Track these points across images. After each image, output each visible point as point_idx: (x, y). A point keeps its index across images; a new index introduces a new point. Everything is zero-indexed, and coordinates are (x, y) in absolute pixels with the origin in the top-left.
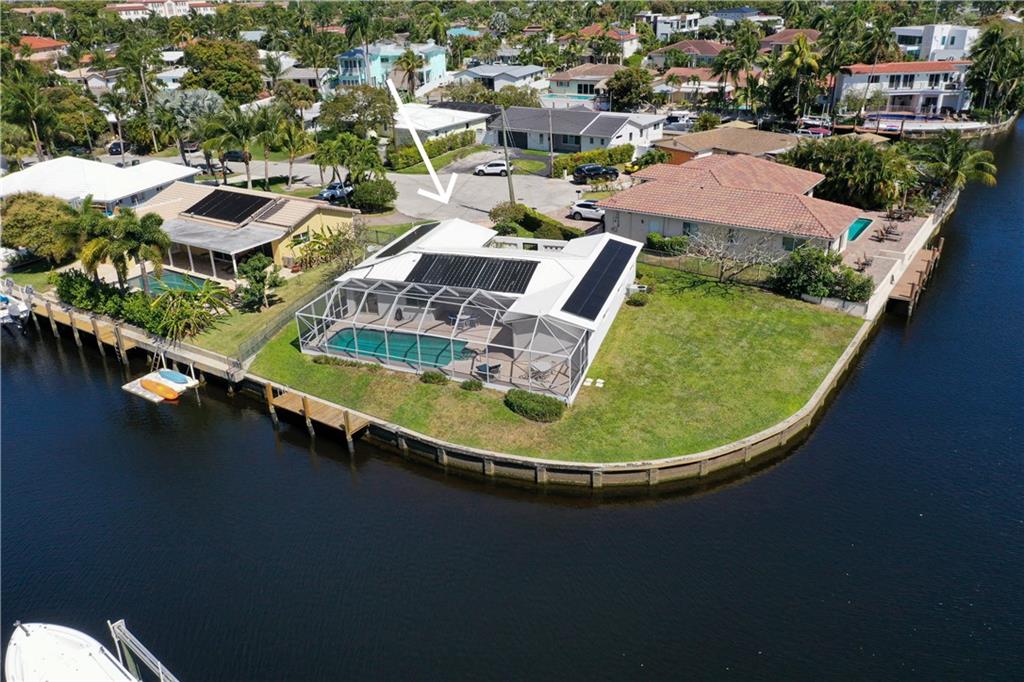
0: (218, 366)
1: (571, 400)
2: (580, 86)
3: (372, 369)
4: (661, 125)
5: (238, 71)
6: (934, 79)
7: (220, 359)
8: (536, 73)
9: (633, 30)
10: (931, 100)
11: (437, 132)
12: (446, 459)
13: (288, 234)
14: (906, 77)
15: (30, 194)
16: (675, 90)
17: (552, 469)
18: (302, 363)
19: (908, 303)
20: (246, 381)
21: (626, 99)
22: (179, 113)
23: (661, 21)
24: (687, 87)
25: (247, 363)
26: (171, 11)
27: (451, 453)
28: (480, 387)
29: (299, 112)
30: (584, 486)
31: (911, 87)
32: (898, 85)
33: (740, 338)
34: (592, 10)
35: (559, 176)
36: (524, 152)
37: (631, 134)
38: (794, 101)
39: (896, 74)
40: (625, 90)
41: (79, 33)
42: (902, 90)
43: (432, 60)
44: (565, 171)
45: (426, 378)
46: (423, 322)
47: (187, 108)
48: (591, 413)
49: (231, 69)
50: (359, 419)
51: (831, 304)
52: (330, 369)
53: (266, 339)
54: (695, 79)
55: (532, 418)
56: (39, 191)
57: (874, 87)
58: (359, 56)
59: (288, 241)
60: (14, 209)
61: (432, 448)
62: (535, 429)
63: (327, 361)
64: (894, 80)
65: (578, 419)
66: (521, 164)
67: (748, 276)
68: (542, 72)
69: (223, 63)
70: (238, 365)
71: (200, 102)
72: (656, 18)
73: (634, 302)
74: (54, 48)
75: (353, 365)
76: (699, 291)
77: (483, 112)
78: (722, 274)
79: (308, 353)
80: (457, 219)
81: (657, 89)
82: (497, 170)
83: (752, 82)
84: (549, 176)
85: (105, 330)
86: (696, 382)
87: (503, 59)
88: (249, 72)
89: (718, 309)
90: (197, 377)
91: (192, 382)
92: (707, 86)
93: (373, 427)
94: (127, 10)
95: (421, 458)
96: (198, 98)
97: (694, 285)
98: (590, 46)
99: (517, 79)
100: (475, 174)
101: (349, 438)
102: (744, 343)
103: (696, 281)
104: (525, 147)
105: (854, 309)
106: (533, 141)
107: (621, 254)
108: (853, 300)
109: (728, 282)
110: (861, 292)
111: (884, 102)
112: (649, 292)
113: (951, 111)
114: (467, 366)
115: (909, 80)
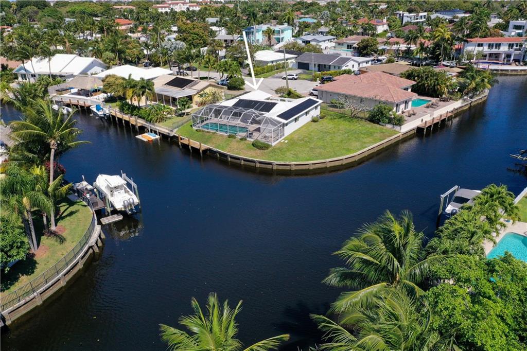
0: (165, 131)
1: (274, 144)
2: (348, 46)
3: (214, 133)
4: (370, 63)
5: (198, 35)
6: (511, 46)
7: (167, 129)
8: (331, 39)
9: (385, 21)
10: (508, 56)
11: (272, 62)
12: (229, 159)
13: (198, 93)
14: (496, 44)
15: (113, 75)
16: (388, 48)
17: (260, 163)
18: (192, 131)
19: (423, 129)
20: (174, 136)
21: (365, 52)
22: (170, 50)
23: (405, 16)
24: (395, 47)
25: (175, 131)
26: (181, 8)
27: (231, 157)
28: (246, 140)
29: (217, 52)
30: (270, 169)
31: (499, 49)
32: (493, 48)
33: (346, 133)
34: (374, 10)
35: (316, 81)
36: (307, 71)
37: (353, 66)
38: (440, 54)
39: (492, 43)
40: (365, 47)
41: (140, 18)
42: (494, 50)
43: (285, 32)
44: (318, 79)
45: (230, 136)
46: (234, 121)
47: (172, 48)
48: (279, 149)
49: (195, 34)
50: (204, 146)
51: (389, 126)
52: (200, 133)
53: (183, 124)
54: (397, 43)
55: (259, 149)
56: (116, 74)
57: (481, 49)
58: (252, 30)
59: (198, 95)
60: (107, 79)
61: (225, 156)
62: (258, 151)
63: (200, 131)
64: (490, 46)
65: (274, 150)
66: (304, 76)
67: (360, 115)
68: (334, 39)
69: (191, 31)
70: (172, 131)
71: (178, 46)
72: (403, 14)
73: (314, 121)
74: (129, 24)
75: (208, 132)
76: (342, 119)
77: (295, 54)
78: (352, 114)
79: (194, 128)
82: (291, 77)
83: (422, 45)
84: (312, 81)
85: (133, 120)
86: (321, 143)
87: (322, 33)
88: (202, 35)
89: (344, 125)
90: (159, 135)
91: (158, 137)
92: (403, 47)
93: (210, 150)
94: (162, 7)
95: (222, 159)
96: (177, 44)
97: (340, 118)
98: (362, 28)
99: (321, 42)
100: (283, 79)
101: (201, 151)
102: (346, 135)
103: (342, 116)
104: (308, 69)
105: (397, 128)
106: (312, 67)
107: (309, 103)
108: (396, 125)
109: (354, 117)
110: (399, 122)
111: (485, 56)
112: (322, 118)
113: (516, 61)
114: (244, 134)
115: (498, 46)
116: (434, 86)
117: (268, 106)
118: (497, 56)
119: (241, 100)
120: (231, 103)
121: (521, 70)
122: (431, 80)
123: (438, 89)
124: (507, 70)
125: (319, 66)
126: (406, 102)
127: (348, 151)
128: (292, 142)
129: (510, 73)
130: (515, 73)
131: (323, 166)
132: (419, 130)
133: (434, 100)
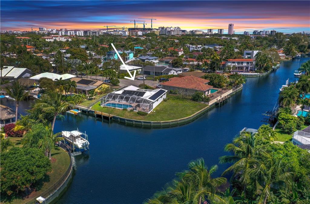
0: (85, 108)
1: (149, 113)
2: (166, 62)
3: (114, 108)
4: (182, 71)
5: (83, 55)
6: (248, 63)
8: (156, 59)
9: (182, 49)
10: (247, 68)
11: (129, 71)
12: (126, 121)
13: (97, 87)
14: (241, 62)
15: (45, 78)
16: (188, 64)
17: (144, 122)
18: (101, 107)
19: (219, 104)
20: (90, 111)
21: (176, 65)
22: (72, 64)
23: (191, 47)
24: (191, 63)
25: (91, 108)
26: (59, 39)
27: (127, 120)
28: (133, 111)
29: (98, 65)
30: (150, 125)
31: (242, 65)
32: (239, 64)
33: (183, 106)
34: (174, 43)
35: (156, 80)
36: (149, 76)
37: (174, 73)
38: (215, 67)
39: (239, 61)
40: (176, 63)
41: (36, 44)
42: (240, 65)
43: (130, 55)
44: (157, 80)
45: (124, 110)
46: (123, 102)
47: (74, 63)
48: (152, 115)
49: (81, 55)
50: (111, 115)
51: (203, 102)
52: (106, 108)
53: (94, 104)
54: (193, 61)
55: (142, 115)
57: (234, 64)
58: (111, 53)
59: (97, 89)
60: (43, 80)
61: (124, 120)
62: (142, 117)
63: (106, 107)
64: (238, 63)
65: (150, 116)
66: (148, 78)
67: (188, 97)
68: (157, 58)
69: (79, 54)
70: (89, 108)
71: (77, 62)
72: (190, 46)
73: (165, 101)
74: (31, 48)
75: (110, 108)
76: (178, 100)
77: (141, 67)
78: (183, 97)
79: (102, 106)
80: (132, 86)
81: (184, 63)
82: (142, 79)
83: (205, 62)
84: (154, 81)
86: (172, 112)
87: (149, 55)
88: (85, 56)
89: (181, 103)
90: (80, 111)
91: (79, 111)
92: (196, 63)
93: (114, 117)
94: (48, 38)
95: (122, 122)
97: (177, 99)
98: (171, 53)
99: (151, 60)
100: (138, 80)
101: (109, 118)
102: (183, 107)
103: (178, 98)
104: (150, 75)
105: (207, 103)
106: (151, 73)
107: (160, 93)
108: (206, 102)
109: (184, 99)
110: (207, 100)
111: (236, 68)
112: (168, 99)
113: (251, 70)
114: (131, 108)
115: (242, 63)
116: (219, 83)
118: (242, 68)
119: (125, 91)
120: (120, 92)
121: (254, 75)
122: (217, 80)
123: (221, 84)
124: (248, 75)
125: (156, 73)
126: (208, 91)
127: (187, 115)
128: (158, 111)
129: (249, 76)
130: (252, 76)
131: (176, 123)
132: (216, 104)
133: (220, 90)
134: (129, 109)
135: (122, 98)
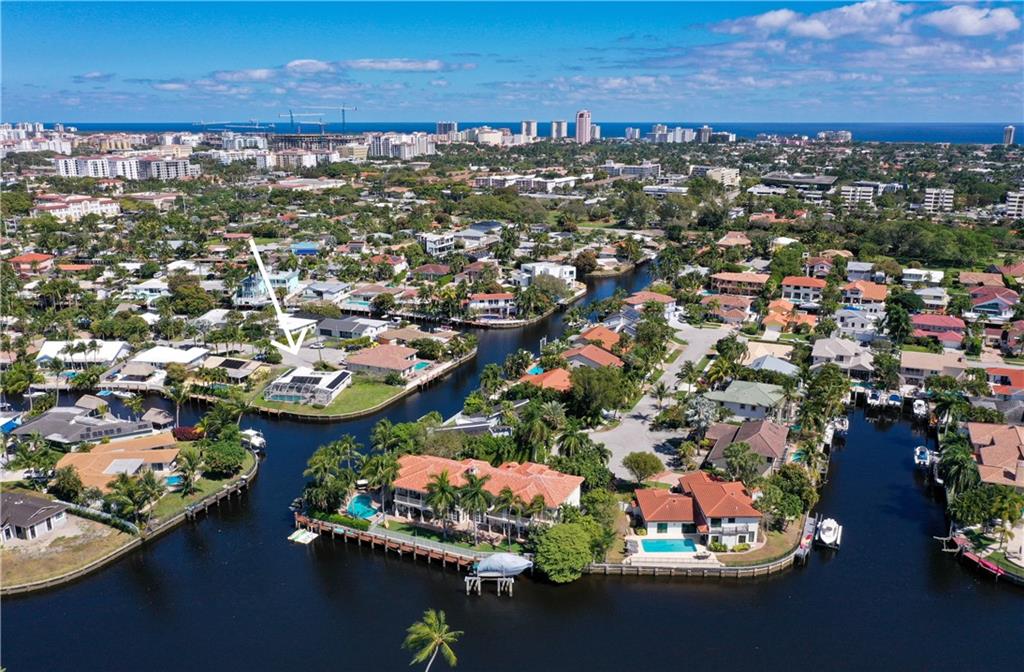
1: (327, 405)
3: (283, 402)
6: (506, 301)
8: (345, 288)
9: (403, 257)
10: (505, 311)
12: (300, 417)
13: (253, 372)
17: (321, 417)
18: (265, 402)
21: (382, 307)
23: (428, 241)
25: (251, 402)
26: (86, 208)
28: (308, 404)
30: (328, 420)
31: (497, 304)
32: (493, 304)
33: (371, 393)
35: (341, 349)
36: (331, 338)
42: (494, 306)
43: (291, 280)
44: (343, 347)
45: (295, 403)
46: (294, 393)
48: (331, 407)
50: (281, 411)
51: (398, 386)
52: (272, 403)
55: (318, 409)
57: (482, 305)
59: (254, 374)
61: (296, 415)
62: (318, 411)
63: (271, 401)
64: (490, 302)
65: (328, 408)
66: (329, 344)
67: (379, 380)
68: (348, 287)
72: (426, 238)
73: (348, 387)
75: (277, 402)
76: (367, 384)
77: (315, 319)
78: (374, 380)
79: (266, 400)
80: (301, 368)
81: (397, 302)
82: (319, 346)
84: (337, 349)
85: (209, 399)
86: (355, 401)
87: (331, 271)
89: (369, 388)
92: (418, 302)
93: (285, 413)
94: (54, 208)
95: (294, 418)
101: (278, 415)
103: (367, 382)
104: (331, 335)
105: (403, 387)
106: (334, 333)
107: (344, 375)
108: (403, 385)
109: (375, 382)
110: (404, 383)
111: (487, 310)
112: (353, 384)
113: (512, 314)
114: (304, 401)
115: (497, 301)
116: (433, 351)
117: (317, 381)
118: (497, 311)
119: (294, 378)
120: (288, 380)
121: (515, 324)
123: (435, 354)
124: (504, 324)
125: (341, 332)
126: (410, 368)
127: (373, 405)
128: (338, 403)
129: (506, 326)
130: (509, 327)
131: (360, 415)
132: (419, 386)
133: (432, 362)
134: (302, 401)
135: (292, 388)
